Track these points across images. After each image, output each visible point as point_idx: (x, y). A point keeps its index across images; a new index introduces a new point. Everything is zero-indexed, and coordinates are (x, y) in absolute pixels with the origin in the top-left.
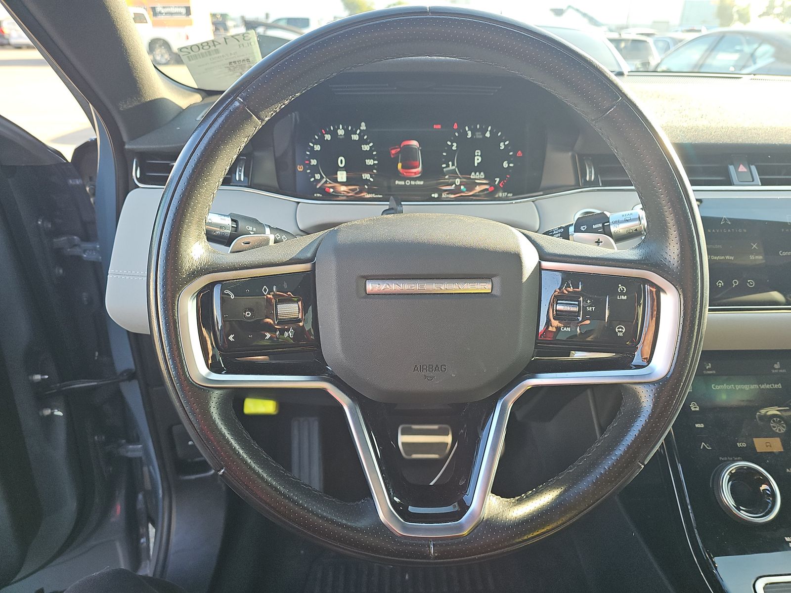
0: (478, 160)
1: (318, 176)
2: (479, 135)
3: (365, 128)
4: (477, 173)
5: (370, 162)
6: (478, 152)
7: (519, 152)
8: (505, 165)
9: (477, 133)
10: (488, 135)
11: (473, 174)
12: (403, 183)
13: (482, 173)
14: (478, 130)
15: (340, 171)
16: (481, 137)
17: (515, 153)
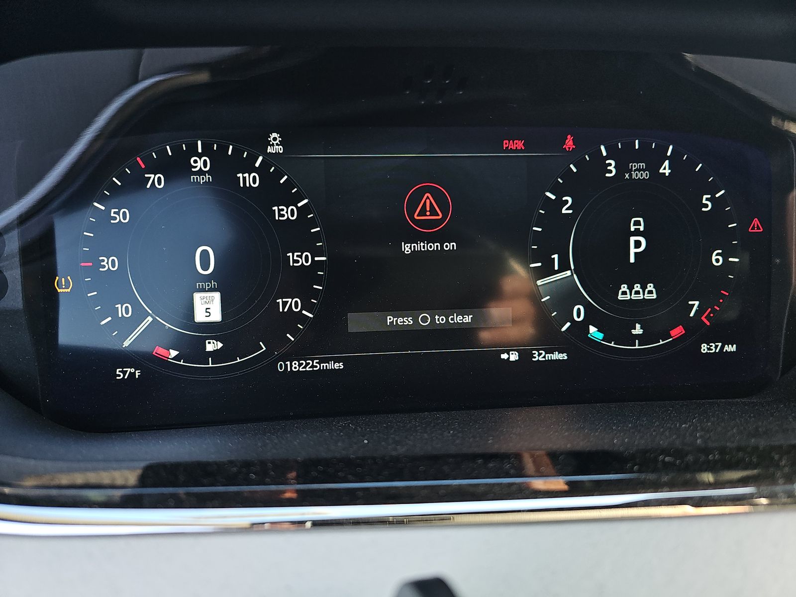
0: (636, 246)
1: (123, 310)
2: (639, 170)
3: (280, 149)
4: (637, 287)
5: (299, 259)
6: (638, 223)
7: (756, 221)
8: (716, 259)
9: (634, 166)
10: (665, 169)
11: (624, 287)
12: (408, 321)
13: (650, 287)
14: (637, 157)
15: (203, 290)
16: (645, 175)
17: (744, 224)
